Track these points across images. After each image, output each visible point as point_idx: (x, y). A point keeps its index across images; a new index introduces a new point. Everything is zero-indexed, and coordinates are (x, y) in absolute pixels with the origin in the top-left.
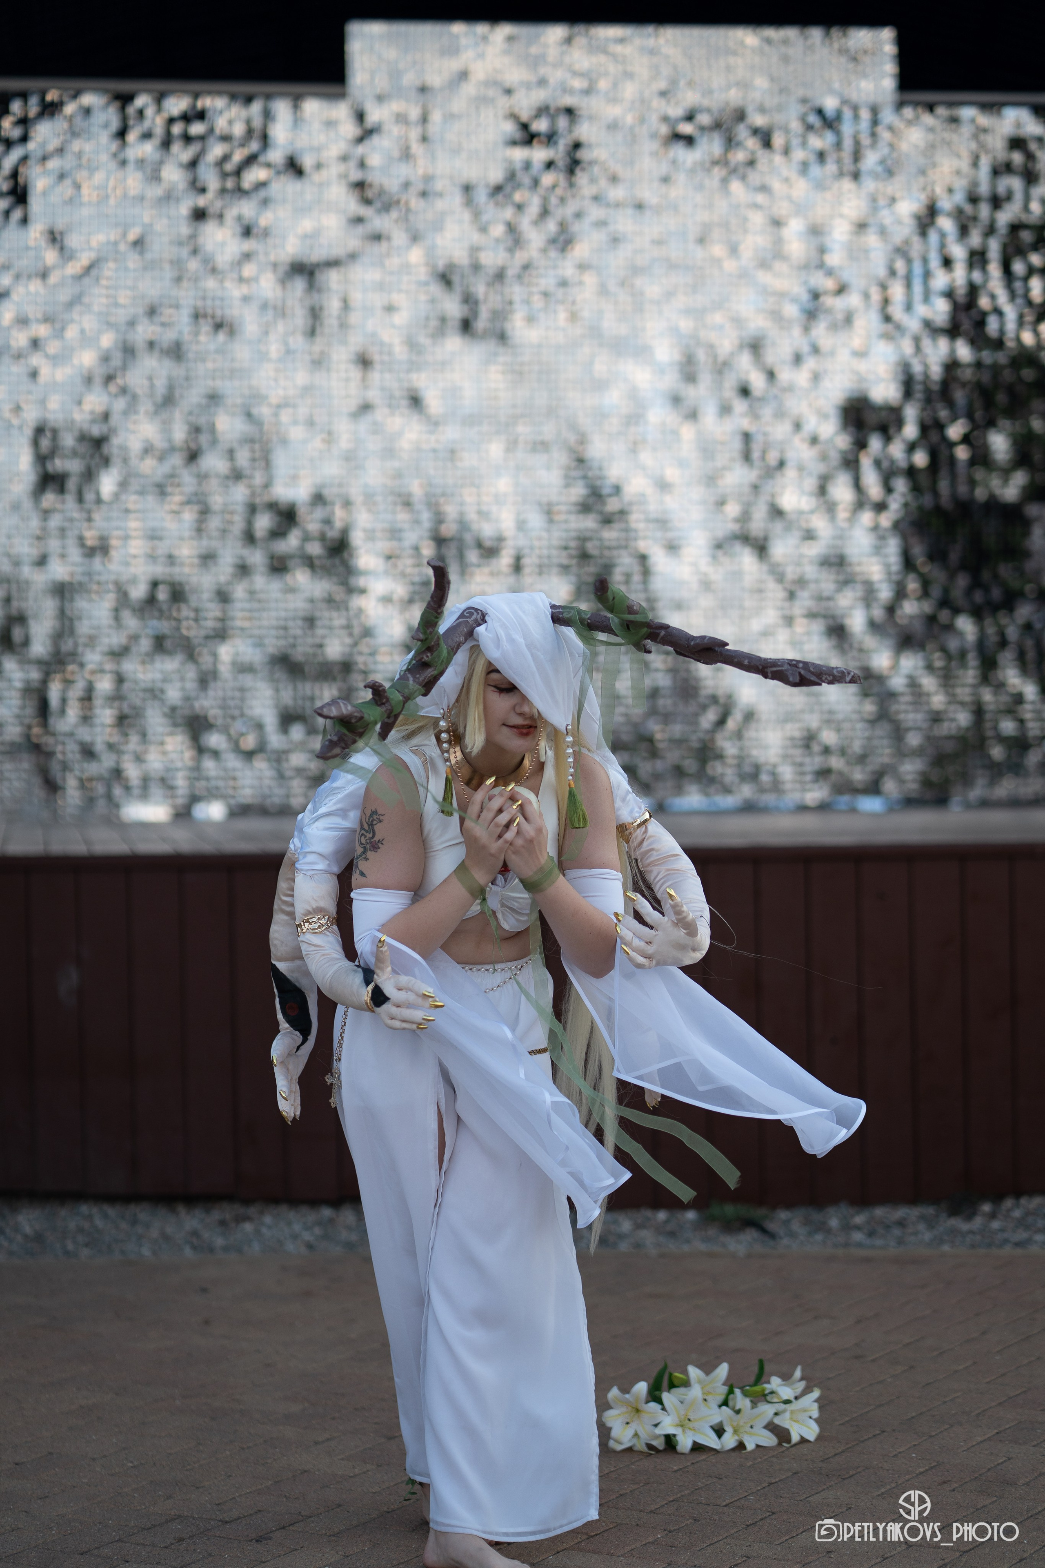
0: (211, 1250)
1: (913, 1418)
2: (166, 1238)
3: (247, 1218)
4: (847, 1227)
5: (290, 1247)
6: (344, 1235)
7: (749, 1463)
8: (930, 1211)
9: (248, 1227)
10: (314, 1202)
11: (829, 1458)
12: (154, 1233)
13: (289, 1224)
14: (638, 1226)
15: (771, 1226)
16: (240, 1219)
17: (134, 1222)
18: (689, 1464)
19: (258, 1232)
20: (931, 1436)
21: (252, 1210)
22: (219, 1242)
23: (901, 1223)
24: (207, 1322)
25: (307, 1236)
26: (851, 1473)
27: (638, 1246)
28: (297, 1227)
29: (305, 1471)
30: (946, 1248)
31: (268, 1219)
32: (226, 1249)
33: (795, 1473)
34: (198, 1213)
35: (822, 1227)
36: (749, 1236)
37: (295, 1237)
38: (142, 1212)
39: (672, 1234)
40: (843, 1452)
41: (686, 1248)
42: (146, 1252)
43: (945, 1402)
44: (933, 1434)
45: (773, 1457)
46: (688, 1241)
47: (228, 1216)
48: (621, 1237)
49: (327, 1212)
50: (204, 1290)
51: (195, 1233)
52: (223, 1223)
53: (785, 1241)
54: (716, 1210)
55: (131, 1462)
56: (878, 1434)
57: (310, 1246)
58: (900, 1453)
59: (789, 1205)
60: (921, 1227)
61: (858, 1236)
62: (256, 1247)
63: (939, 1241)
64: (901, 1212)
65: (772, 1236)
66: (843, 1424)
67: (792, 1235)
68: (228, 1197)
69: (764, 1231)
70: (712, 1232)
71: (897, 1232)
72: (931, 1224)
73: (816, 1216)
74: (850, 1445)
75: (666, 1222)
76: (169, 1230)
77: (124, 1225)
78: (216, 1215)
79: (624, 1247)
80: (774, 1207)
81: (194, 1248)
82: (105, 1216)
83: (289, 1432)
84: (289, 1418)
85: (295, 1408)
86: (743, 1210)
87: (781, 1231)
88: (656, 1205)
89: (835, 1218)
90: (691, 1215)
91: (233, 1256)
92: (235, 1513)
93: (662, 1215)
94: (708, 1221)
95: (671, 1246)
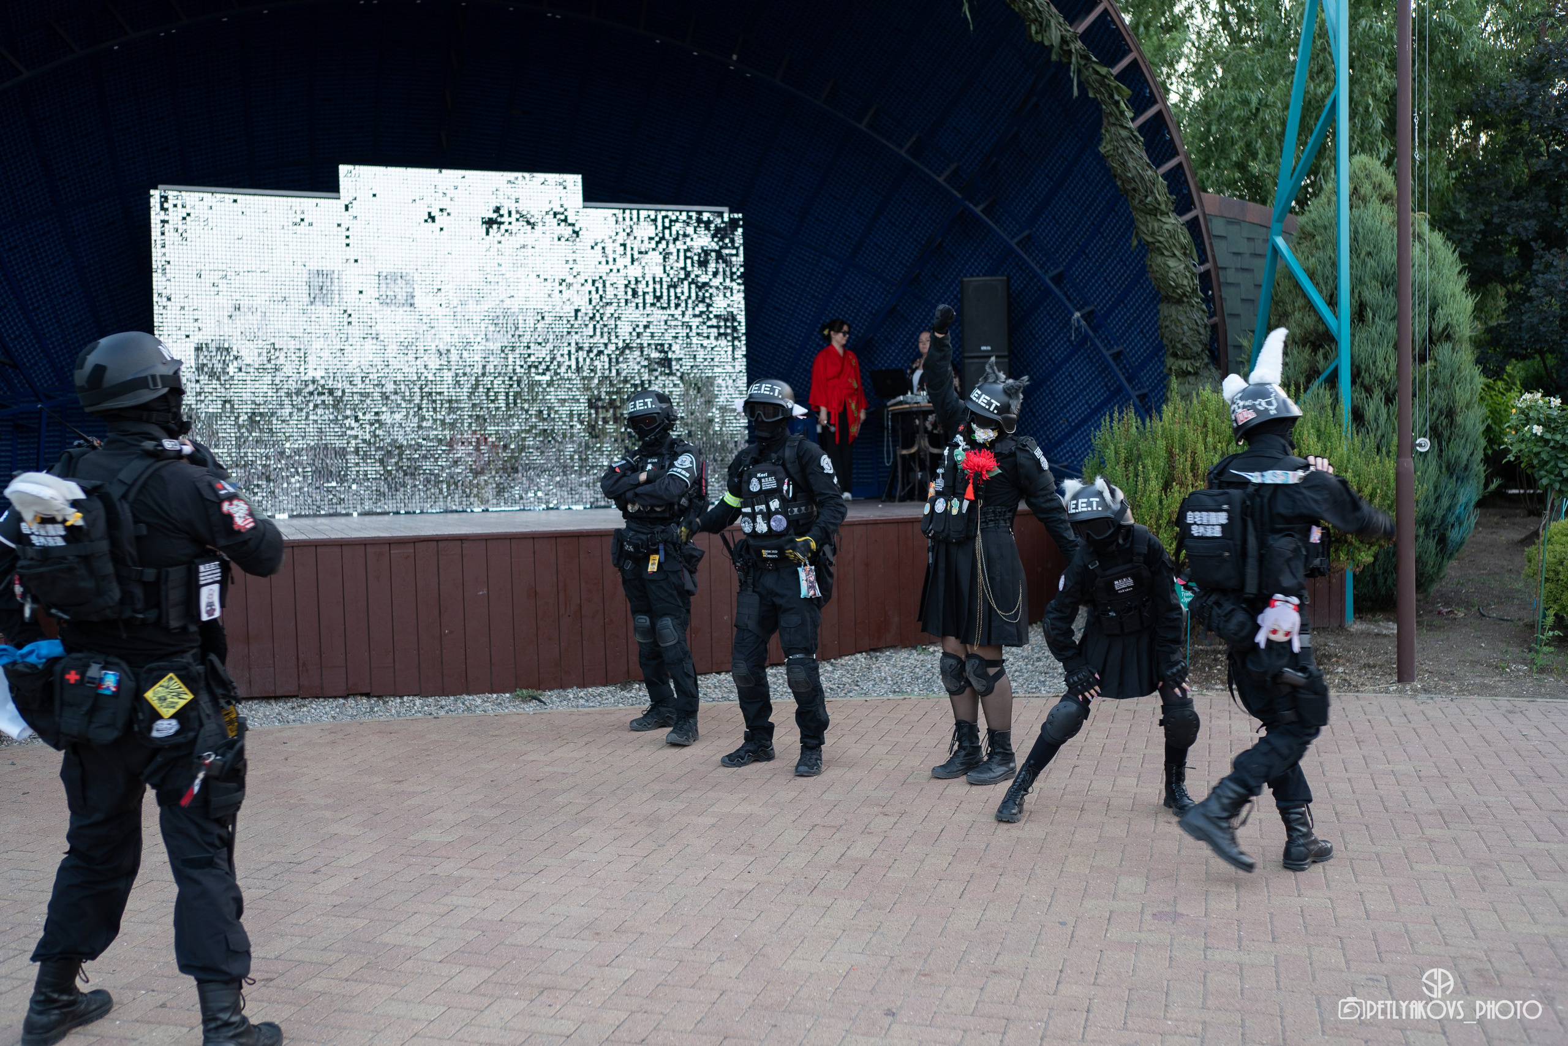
0: (288, 722)
1: (613, 791)
3: (304, 706)
4: (577, 698)
5: (324, 718)
6: (349, 712)
8: (612, 688)
9: (304, 709)
10: (335, 697)
13: (324, 707)
14: (484, 702)
15: (543, 699)
16: (300, 707)
19: (309, 712)
20: (623, 800)
21: (306, 702)
22: (292, 717)
23: (600, 695)
24: (286, 759)
25: (332, 713)
26: (589, 820)
27: (484, 711)
28: (328, 709)
31: (314, 706)
32: (294, 721)
34: (281, 704)
35: (566, 699)
36: (534, 703)
37: (327, 713)
39: (499, 705)
41: (506, 711)
43: (628, 782)
44: (625, 798)
46: (507, 708)
47: (295, 705)
49: (342, 701)
50: (285, 743)
51: (279, 714)
52: (293, 708)
53: (550, 705)
54: (518, 693)
56: (599, 800)
57: (334, 718)
58: (610, 809)
59: (551, 689)
60: (609, 696)
61: (582, 702)
62: (309, 719)
63: (617, 702)
64: (601, 689)
65: (545, 704)
66: (584, 795)
67: (553, 703)
68: (296, 696)
69: (540, 701)
70: (517, 703)
71: (598, 699)
72: (614, 694)
73: (563, 693)
75: (497, 699)
78: (289, 705)
79: (478, 712)
80: (545, 691)
81: (280, 721)
83: (328, 814)
84: (327, 807)
85: (330, 801)
86: (531, 692)
87: (548, 701)
88: (492, 692)
89: (570, 693)
90: (508, 695)
91: (298, 724)
92: (302, 859)
93: (495, 696)
94: (515, 697)
95: (499, 711)
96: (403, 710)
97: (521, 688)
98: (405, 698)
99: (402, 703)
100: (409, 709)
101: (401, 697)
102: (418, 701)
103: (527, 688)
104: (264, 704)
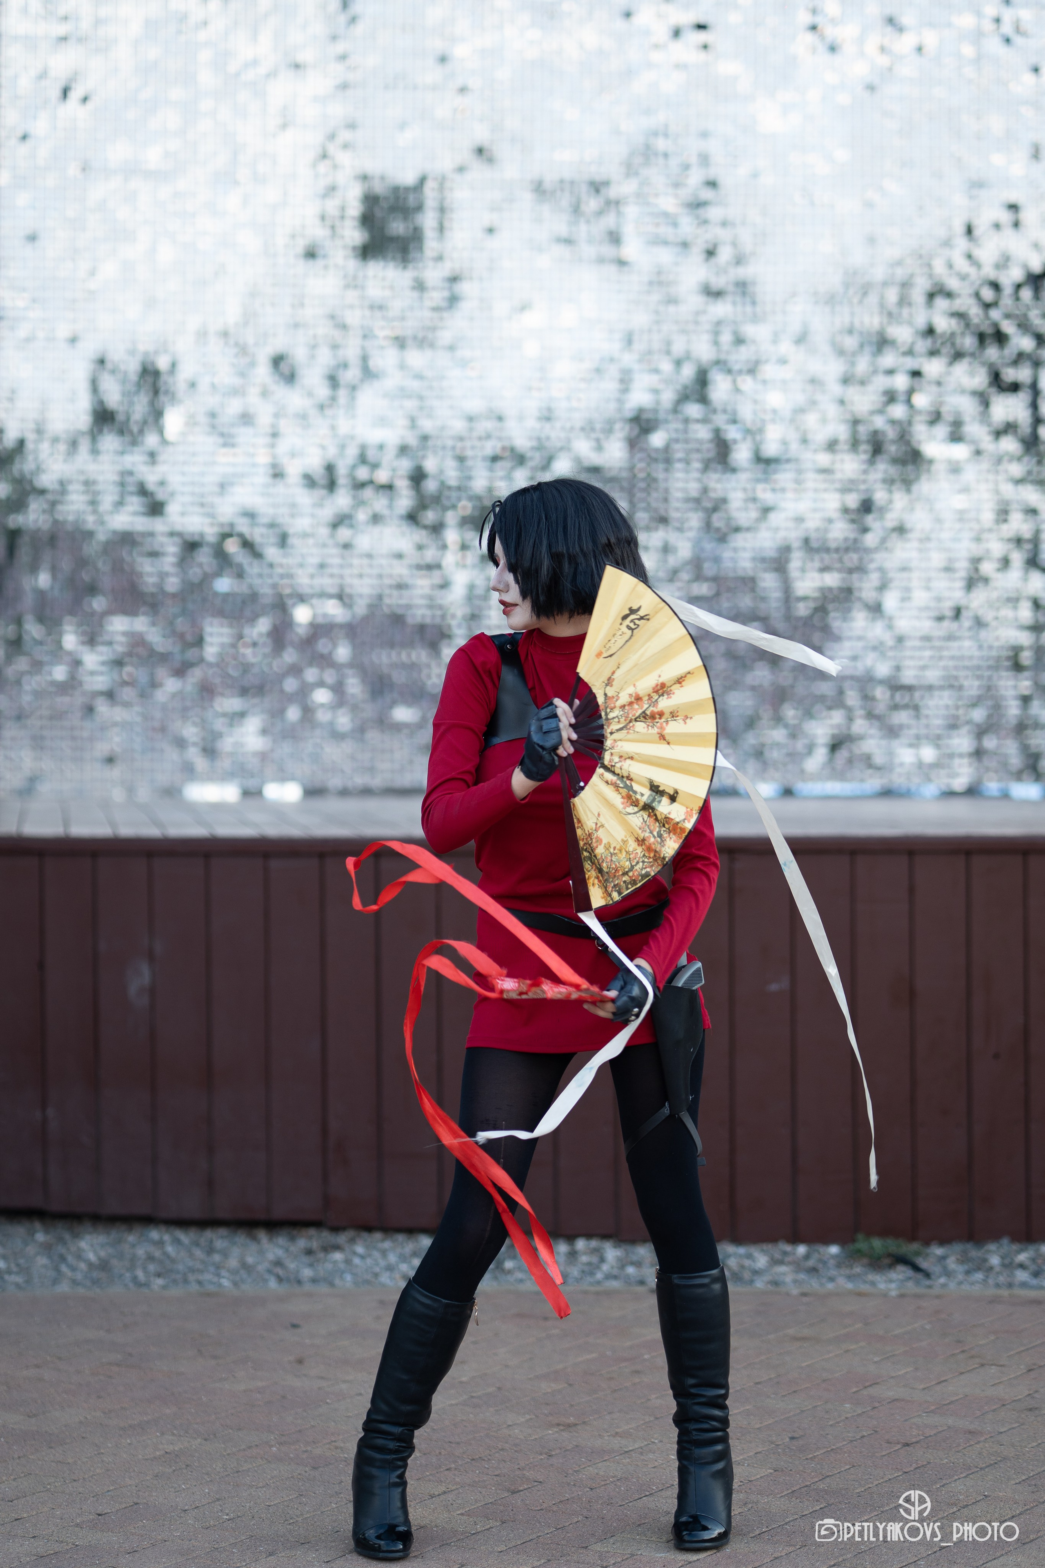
0: (299, 1282)
2: (247, 1267)
3: (337, 1248)
4: (1010, 1266)
5: (385, 1278)
9: (338, 1256)
10: (412, 1230)
12: (233, 1263)
13: (384, 1253)
14: (775, 1262)
15: (924, 1264)
16: (328, 1249)
17: (210, 1251)
19: (348, 1262)
21: (342, 1238)
22: (307, 1273)
25: (404, 1268)
27: (776, 1283)
28: (392, 1258)
31: (360, 1249)
32: (314, 1281)
34: (281, 1240)
35: (982, 1265)
36: (901, 1273)
37: (390, 1268)
38: (219, 1238)
39: (813, 1270)
41: (830, 1286)
42: (225, 1283)
46: (832, 1279)
47: (315, 1244)
48: (756, 1272)
51: (278, 1263)
52: (309, 1252)
53: (941, 1280)
54: (862, 1244)
59: (944, 1241)
61: (1023, 1276)
62: (348, 1277)
65: (927, 1275)
67: (948, 1274)
68: (317, 1224)
69: (916, 1268)
70: (858, 1269)
73: (974, 1253)
75: (807, 1257)
76: (250, 1260)
77: (198, 1253)
78: (302, 1243)
79: (760, 1284)
80: (927, 1243)
81: (280, 1279)
82: (177, 1242)
86: (893, 1245)
87: (936, 1269)
88: (795, 1239)
89: (994, 1254)
90: (834, 1249)
91: (323, 1289)
93: (802, 1249)
94: (853, 1256)
95: (814, 1284)
96: (575, 1272)
97: (869, 1234)
98: (581, 1244)
99: (573, 1255)
100: (590, 1270)
101: (571, 1238)
102: (612, 1253)
103: (884, 1233)
104: (241, 1238)
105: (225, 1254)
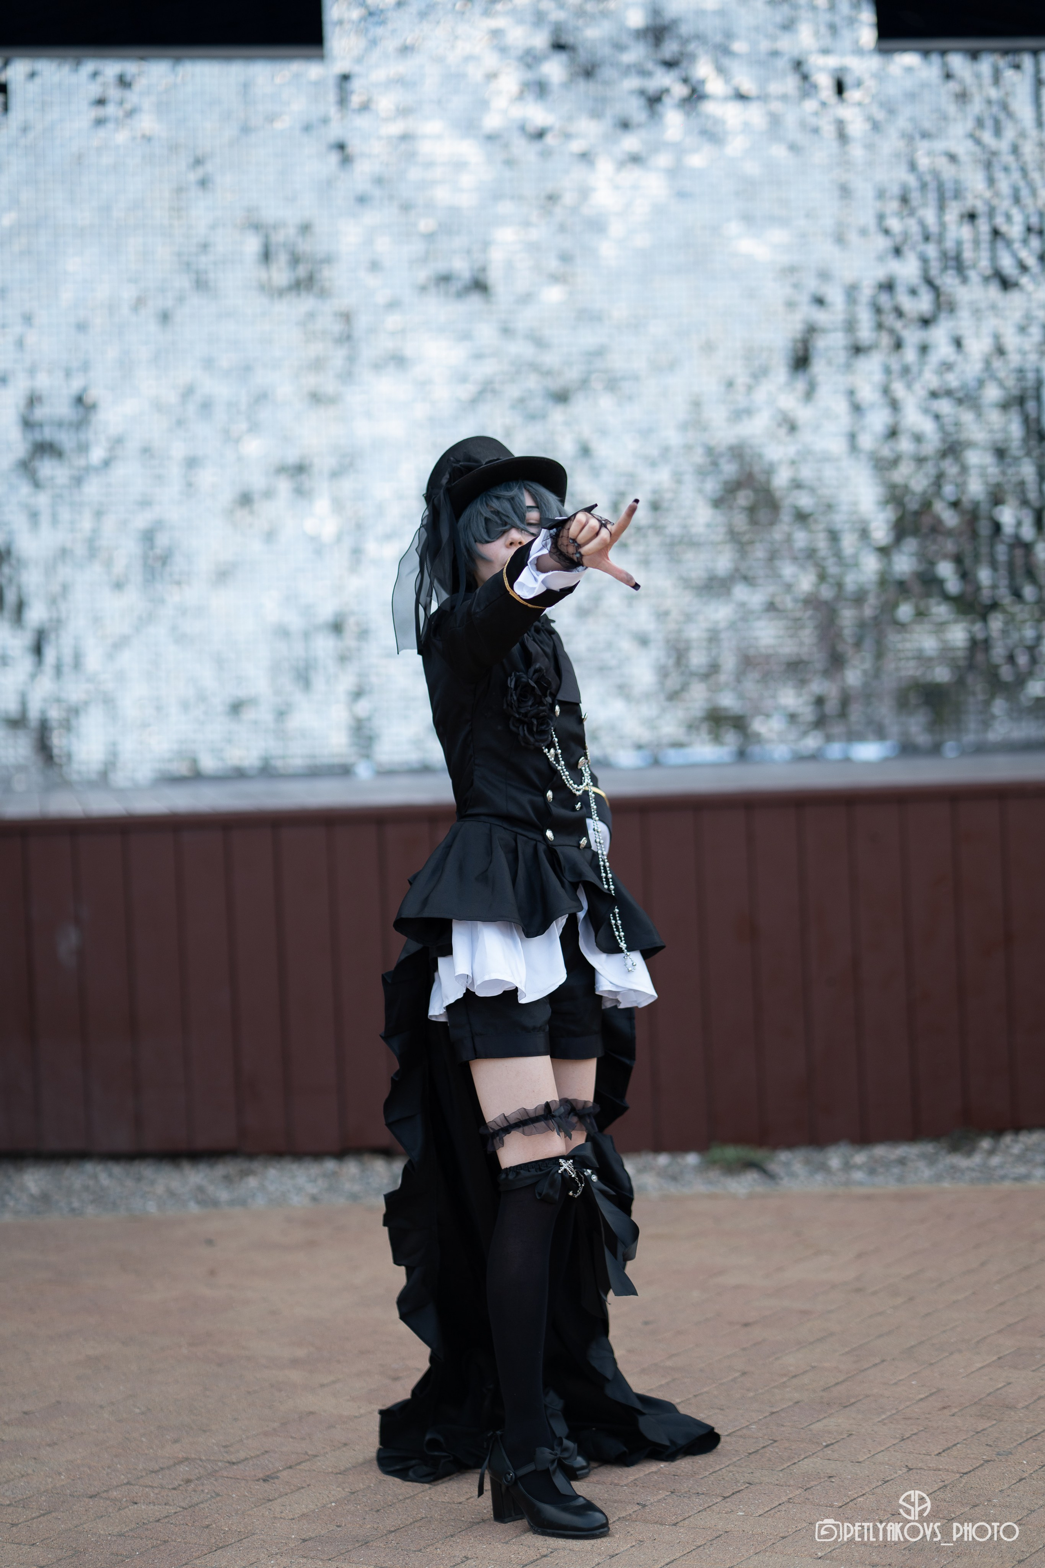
0: (217, 1204)
1: (912, 1347)
2: (172, 1194)
3: (251, 1173)
4: (847, 1166)
5: (294, 1199)
6: (347, 1186)
7: (751, 1394)
8: (929, 1148)
9: (252, 1181)
10: (317, 1155)
11: (829, 1387)
12: (160, 1189)
13: (293, 1177)
14: (639, 1171)
15: (771, 1167)
16: (244, 1174)
17: (139, 1179)
18: (690, 1396)
19: (262, 1186)
20: (931, 1364)
21: (256, 1165)
22: (224, 1195)
23: (902, 1161)
24: (212, 1273)
25: (312, 1189)
26: (853, 1400)
28: (301, 1180)
29: (311, 1413)
30: (946, 1185)
31: (272, 1173)
32: (232, 1203)
33: (797, 1403)
34: (203, 1169)
35: (823, 1167)
36: (751, 1177)
37: (299, 1190)
38: (147, 1170)
39: (674, 1178)
40: (844, 1381)
41: (687, 1191)
42: (152, 1207)
43: (944, 1331)
44: (933, 1361)
45: (774, 1387)
46: (689, 1184)
47: (232, 1172)
49: (330, 1165)
50: (210, 1242)
51: (200, 1189)
52: (227, 1178)
53: (786, 1182)
54: (717, 1153)
55: (138, 1408)
56: (879, 1363)
57: (314, 1199)
58: (901, 1380)
59: (790, 1146)
60: (921, 1164)
61: (858, 1175)
62: (261, 1200)
63: (939, 1178)
64: (901, 1150)
65: (773, 1177)
66: (843, 1354)
68: (232, 1153)
69: (765, 1172)
70: (714, 1174)
71: (896, 1170)
72: (931, 1161)
73: (816, 1156)
74: (850, 1375)
75: (668, 1165)
76: (174, 1186)
77: (130, 1183)
78: (221, 1170)
80: (774, 1148)
81: (199, 1203)
82: (111, 1174)
83: (295, 1376)
84: (295, 1363)
85: (301, 1353)
86: (746, 1152)
87: (782, 1172)
88: (657, 1149)
89: (835, 1158)
90: (692, 1159)
91: (238, 1210)
92: (242, 1455)
93: (663, 1160)
94: (709, 1164)
95: (673, 1189)
97: (723, 1142)
103: (736, 1142)
104: (166, 1169)
105: (152, 1183)
